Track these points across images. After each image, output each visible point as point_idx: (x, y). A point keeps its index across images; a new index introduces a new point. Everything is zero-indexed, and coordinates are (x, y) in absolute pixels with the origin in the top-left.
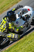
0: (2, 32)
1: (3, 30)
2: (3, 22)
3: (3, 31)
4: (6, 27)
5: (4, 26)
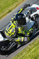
0: (10, 36)
1: (12, 34)
2: (12, 26)
4: (15, 32)
5: (13, 30)
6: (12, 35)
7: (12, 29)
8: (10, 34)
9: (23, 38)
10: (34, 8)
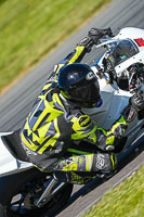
0: (40, 152)
1: (47, 145)
2: (49, 114)
3: (43, 149)
4: (58, 135)
5: (52, 128)
6: (50, 147)
7: (48, 126)
8: (40, 146)
9: (89, 158)
10: (128, 43)
